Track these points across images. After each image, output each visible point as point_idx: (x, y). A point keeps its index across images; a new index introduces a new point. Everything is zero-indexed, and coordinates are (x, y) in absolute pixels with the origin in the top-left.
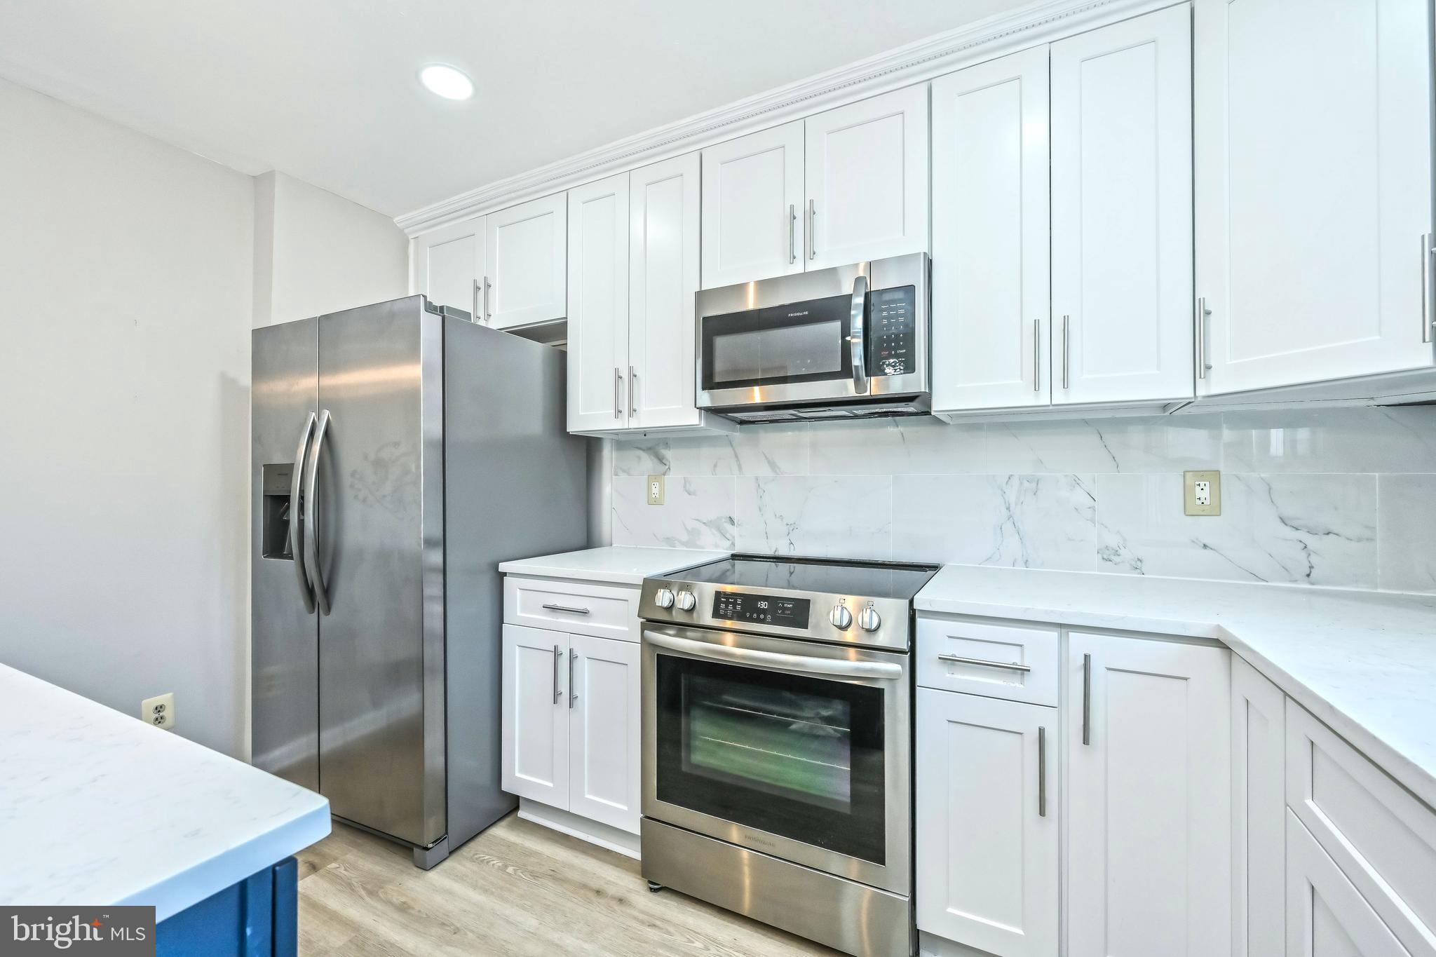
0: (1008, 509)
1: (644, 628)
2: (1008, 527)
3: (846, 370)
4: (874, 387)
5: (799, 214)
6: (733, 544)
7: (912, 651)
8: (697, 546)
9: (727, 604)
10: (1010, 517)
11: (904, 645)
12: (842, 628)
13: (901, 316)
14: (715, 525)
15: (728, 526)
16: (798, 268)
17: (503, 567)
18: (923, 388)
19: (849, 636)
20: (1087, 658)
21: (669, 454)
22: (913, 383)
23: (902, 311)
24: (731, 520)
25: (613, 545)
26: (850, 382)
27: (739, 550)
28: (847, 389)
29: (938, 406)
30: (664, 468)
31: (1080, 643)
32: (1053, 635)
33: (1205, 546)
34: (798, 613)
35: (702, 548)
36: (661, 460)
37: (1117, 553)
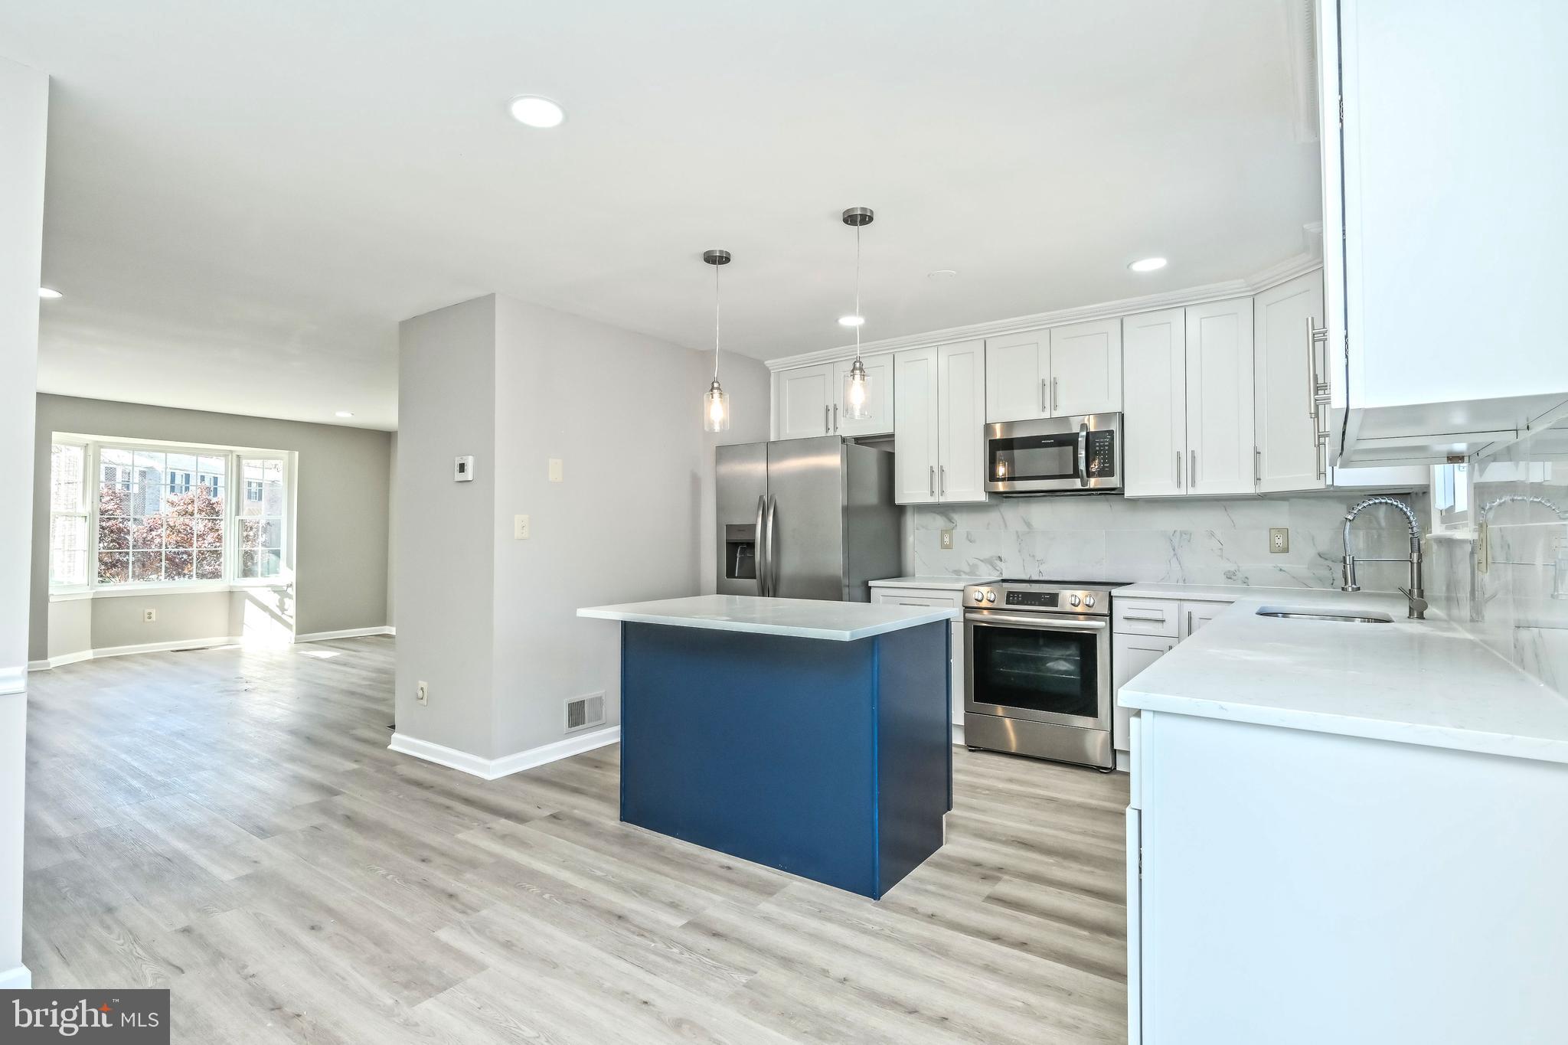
0: (1174, 550)
1: (965, 612)
2: (1175, 559)
3: (1076, 474)
4: (1093, 483)
5: (1047, 383)
6: (1001, 574)
7: (1111, 615)
8: (976, 575)
9: (1014, 597)
10: (1175, 555)
11: (1106, 611)
12: (1074, 605)
13: (1106, 446)
14: (989, 562)
15: (998, 562)
16: (1046, 415)
17: (871, 583)
18: (1118, 485)
19: (1079, 609)
20: (1190, 613)
21: (956, 517)
22: (1113, 482)
23: (1107, 444)
24: (1000, 559)
25: (916, 576)
26: (1078, 481)
27: (1005, 577)
28: (1077, 484)
29: (1128, 494)
30: (952, 525)
31: (1188, 607)
32: (1176, 604)
33: (1281, 570)
34: (1053, 600)
35: (980, 576)
36: (950, 520)
37: (1234, 574)
